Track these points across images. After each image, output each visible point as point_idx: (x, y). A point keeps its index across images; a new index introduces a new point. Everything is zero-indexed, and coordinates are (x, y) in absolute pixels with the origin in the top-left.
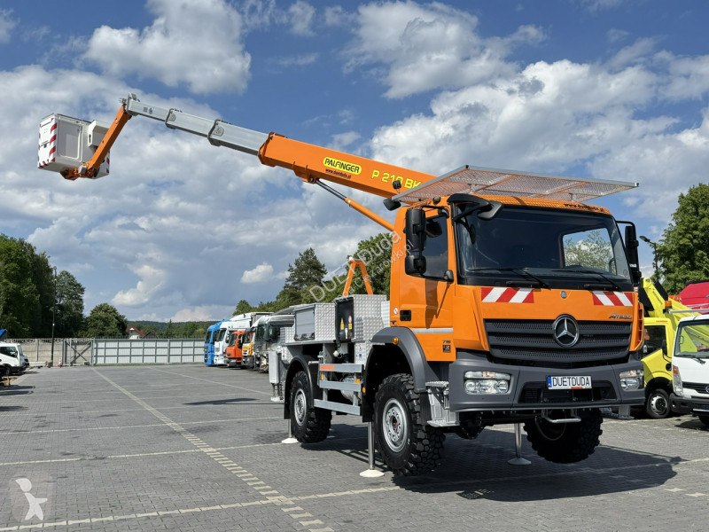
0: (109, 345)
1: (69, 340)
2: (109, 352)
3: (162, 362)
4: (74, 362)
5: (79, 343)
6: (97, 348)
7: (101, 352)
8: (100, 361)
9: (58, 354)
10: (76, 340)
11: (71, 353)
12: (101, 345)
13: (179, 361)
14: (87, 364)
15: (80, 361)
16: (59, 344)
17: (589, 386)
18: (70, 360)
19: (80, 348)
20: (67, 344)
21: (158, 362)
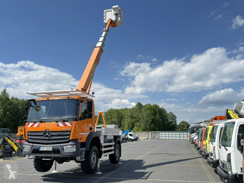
0: (163, 133)
1: (152, 132)
2: (163, 135)
3: (178, 139)
4: (154, 138)
5: (155, 133)
6: (160, 134)
7: (161, 135)
8: (161, 138)
9: (150, 136)
10: (154, 132)
11: (153, 136)
12: (161, 133)
13: (183, 139)
14: (157, 139)
15: (156, 138)
16: (150, 133)
17: (52, 150)
18: (153, 137)
19: (155, 134)
20: (152, 133)
21: (177, 139)
